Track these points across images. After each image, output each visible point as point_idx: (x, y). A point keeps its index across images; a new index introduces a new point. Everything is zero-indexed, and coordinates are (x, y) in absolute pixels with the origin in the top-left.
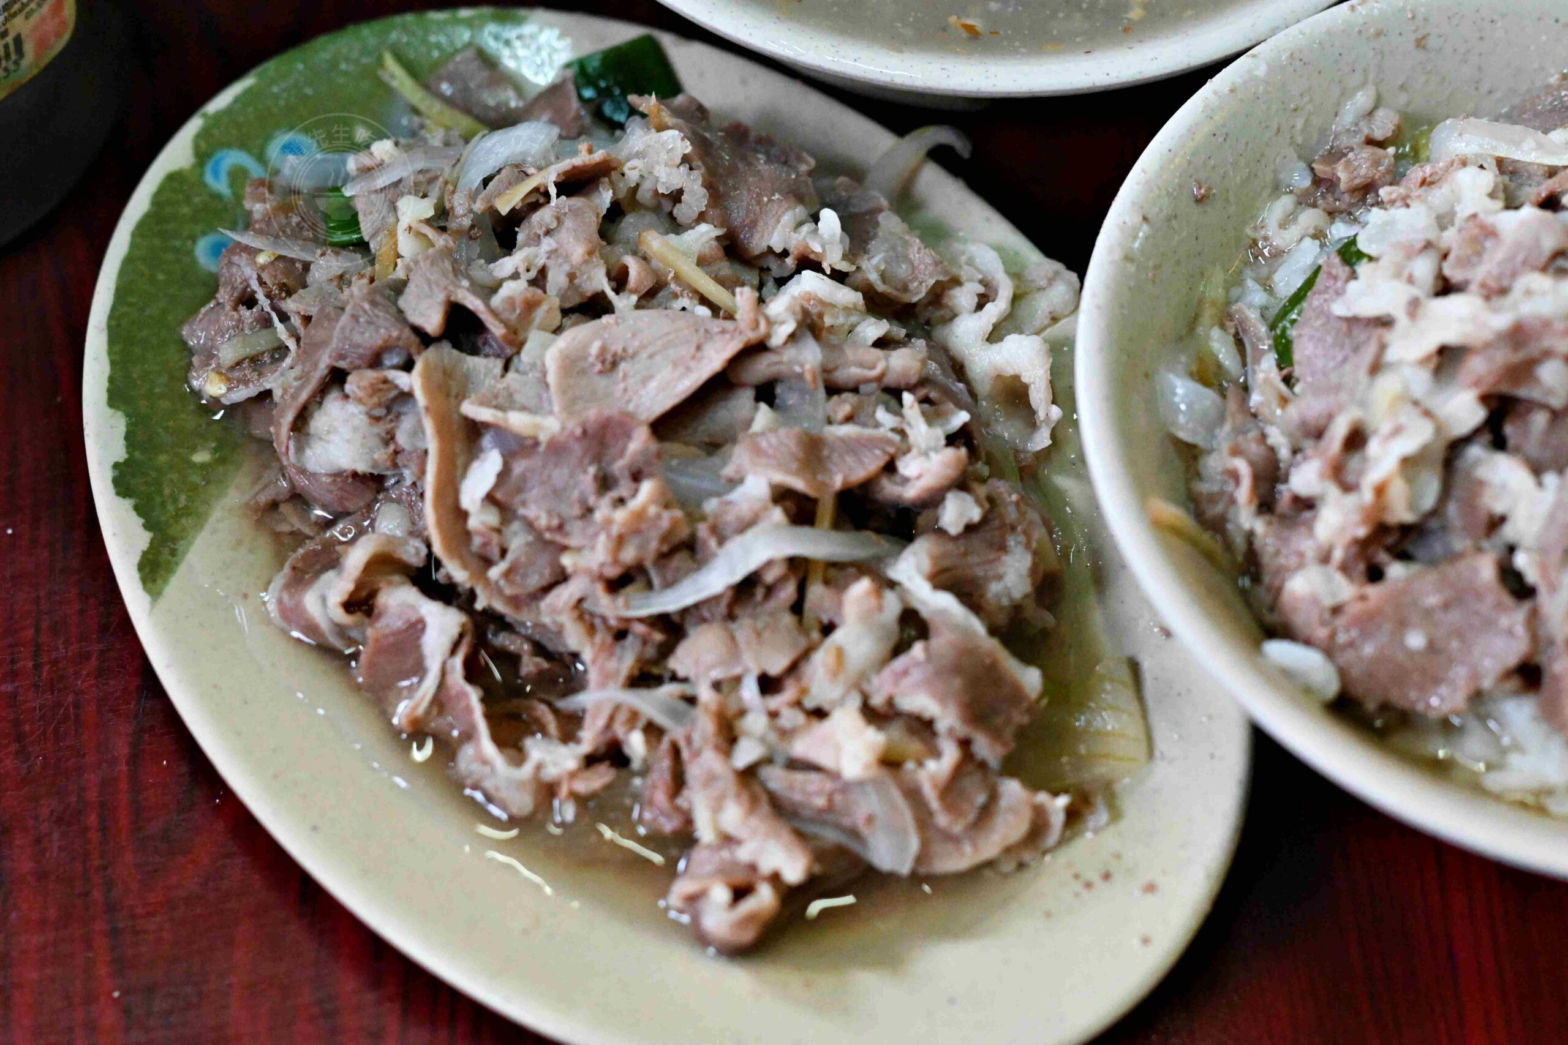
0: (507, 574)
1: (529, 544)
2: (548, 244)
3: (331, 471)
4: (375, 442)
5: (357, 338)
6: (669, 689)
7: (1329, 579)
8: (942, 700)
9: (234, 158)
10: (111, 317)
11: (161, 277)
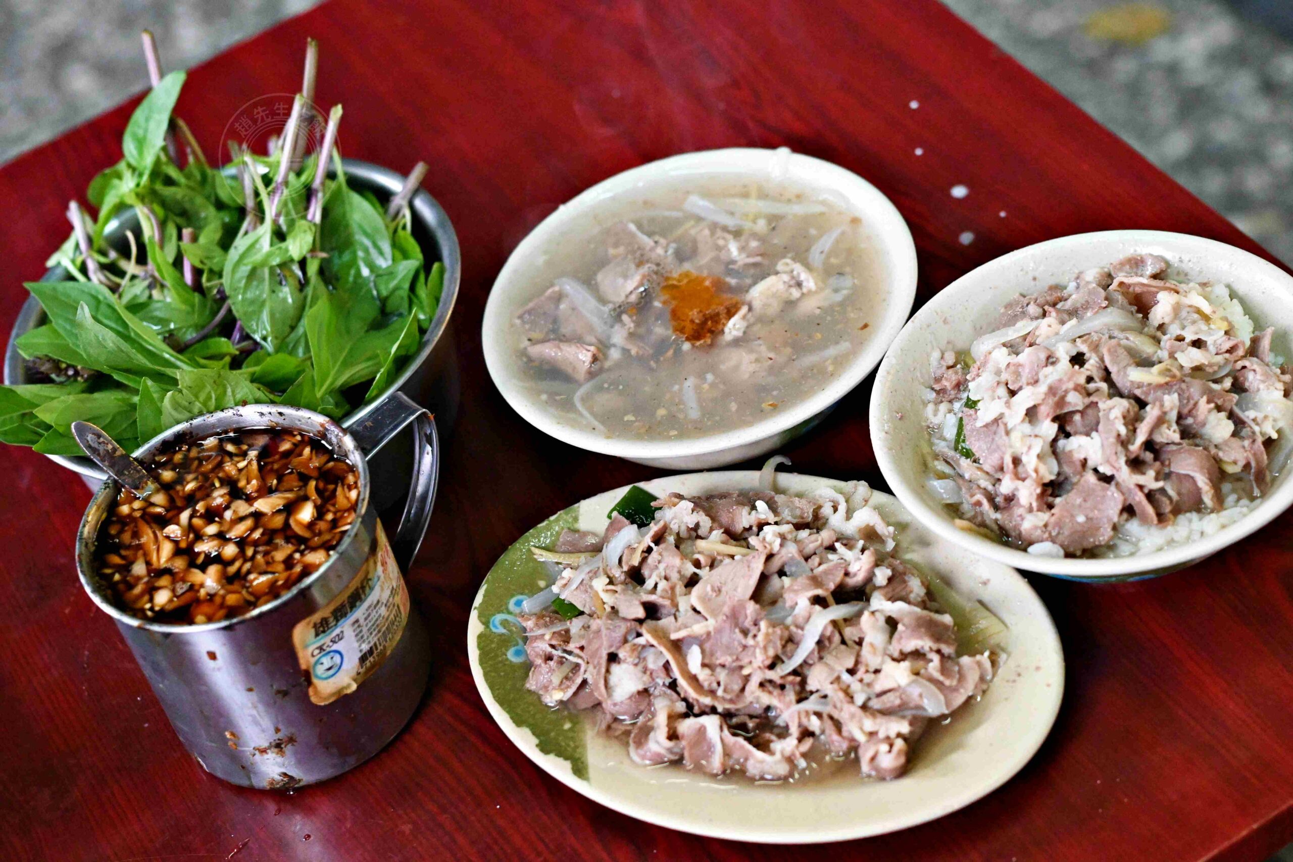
0: (725, 691)
1: (728, 674)
2: (662, 566)
3: (627, 696)
4: (640, 674)
5: (614, 635)
6: (813, 698)
7: (1036, 516)
8: (920, 638)
9: (499, 618)
10: (494, 697)
11: (502, 674)
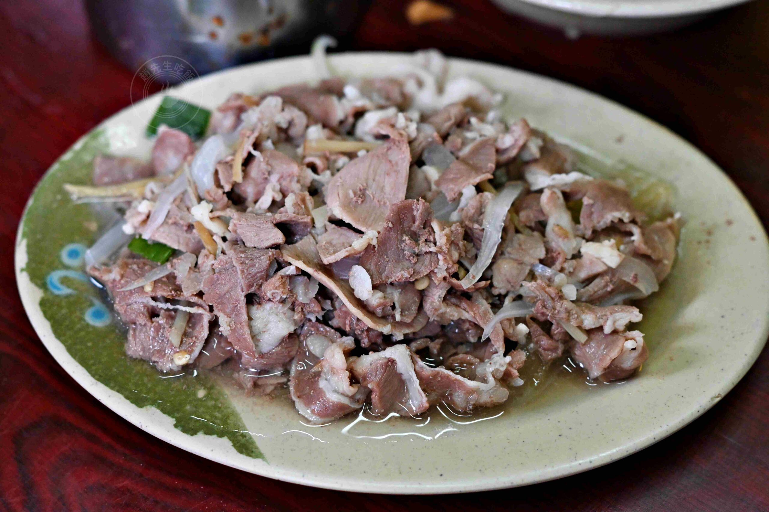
0: (402, 313)
1: (401, 293)
2: (274, 178)
3: (277, 343)
4: (288, 313)
5: (254, 270)
6: (507, 301)
9: (55, 276)
10: (93, 376)
11: (89, 344)
